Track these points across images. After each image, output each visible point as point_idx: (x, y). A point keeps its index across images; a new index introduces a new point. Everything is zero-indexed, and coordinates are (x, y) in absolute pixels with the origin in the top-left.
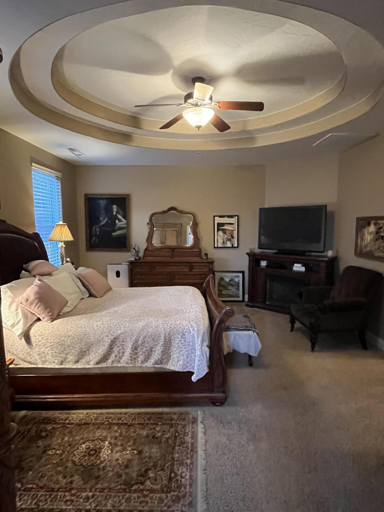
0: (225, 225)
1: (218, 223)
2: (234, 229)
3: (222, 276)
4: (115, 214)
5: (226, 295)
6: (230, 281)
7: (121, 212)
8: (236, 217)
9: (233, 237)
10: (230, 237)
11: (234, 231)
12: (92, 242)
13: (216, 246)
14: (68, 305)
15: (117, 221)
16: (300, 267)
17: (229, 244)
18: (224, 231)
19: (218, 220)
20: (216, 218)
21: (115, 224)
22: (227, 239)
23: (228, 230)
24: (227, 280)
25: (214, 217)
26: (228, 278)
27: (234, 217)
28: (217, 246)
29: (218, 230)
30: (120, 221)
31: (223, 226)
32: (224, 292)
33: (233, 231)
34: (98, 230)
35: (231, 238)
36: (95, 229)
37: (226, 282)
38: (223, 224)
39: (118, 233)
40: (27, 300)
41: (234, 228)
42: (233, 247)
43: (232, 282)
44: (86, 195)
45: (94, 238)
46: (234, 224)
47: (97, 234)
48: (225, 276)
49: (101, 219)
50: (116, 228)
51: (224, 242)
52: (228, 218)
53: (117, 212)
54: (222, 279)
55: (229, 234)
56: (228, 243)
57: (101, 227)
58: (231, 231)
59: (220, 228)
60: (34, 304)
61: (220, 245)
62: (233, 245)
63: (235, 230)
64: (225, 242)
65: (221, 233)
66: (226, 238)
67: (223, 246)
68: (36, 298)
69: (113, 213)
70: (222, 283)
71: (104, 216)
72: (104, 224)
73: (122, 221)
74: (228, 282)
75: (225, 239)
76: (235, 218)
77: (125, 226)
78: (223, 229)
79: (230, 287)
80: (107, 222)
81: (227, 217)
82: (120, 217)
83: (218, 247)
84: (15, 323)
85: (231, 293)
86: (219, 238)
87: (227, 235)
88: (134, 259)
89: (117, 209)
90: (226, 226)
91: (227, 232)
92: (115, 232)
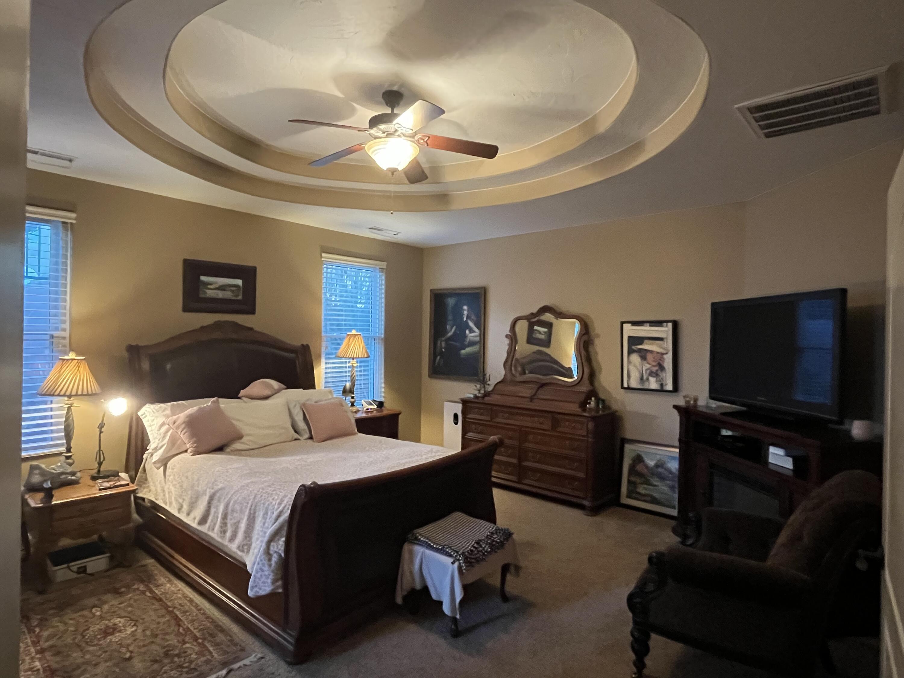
0: (646, 341)
1: (630, 338)
2: (664, 352)
3: (640, 453)
4: (465, 319)
5: (645, 495)
6: (657, 466)
7: (473, 317)
8: (670, 325)
9: (662, 368)
10: (657, 368)
11: (665, 356)
12: (436, 364)
13: (625, 385)
14: (242, 440)
15: (467, 332)
16: (781, 455)
17: (653, 384)
18: (644, 355)
19: (629, 330)
20: (625, 325)
21: (465, 336)
22: (648, 372)
23: (651, 352)
24: (651, 463)
25: (622, 323)
26: (652, 460)
27: (665, 324)
28: (628, 385)
29: (630, 352)
30: (472, 331)
31: (641, 344)
32: (641, 489)
33: (663, 354)
34: (443, 344)
35: (657, 371)
36: (441, 344)
37: (647, 467)
38: (640, 340)
39: (468, 350)
40: (174, 423)
41: (664, 349)
42: (661, 390)
43: (660, 470)
44: (431, 290)
45: (438, 357)
46: (665, 340)
47: (442, 351)
48: (647, 453)
49: (448, 327)
50: (466, 343)
51: (642, 379)
52: (650, 326)
53: (468, 317)
54: (638, 459)
55: (654, 361)
56: (652, 380)
57: (447, 341)
58: (659, 355)
59: (633, 347)
60: (180, 429)
61: (634, 384)
62: (662, 385)
63: (666, 354)
64: (645, 377)
65: (635, 358)
66: (647, 370)
67: (639, 387)
68: (184, 422)
69: (463, 318)
70: (639, 467)
71: (452, 322)
72: (451, 336)
73: (474, 332)
74: (652, 468)
75: (644, 373)
76: (667, 326)
77: (478, 339)
78: (640, 350)
79: (655, 481)
80: (455, 332)
81: (648, 324)
82: (471, 324)
83: (629, 388)
84: (157, 447)
85: (656, 495)
86: (632, 368)
87: (649, 364)
88: (472, 396)
89: (468, 311)
90: (646, 344)
91: (649, 356)
92: (464, 349)
